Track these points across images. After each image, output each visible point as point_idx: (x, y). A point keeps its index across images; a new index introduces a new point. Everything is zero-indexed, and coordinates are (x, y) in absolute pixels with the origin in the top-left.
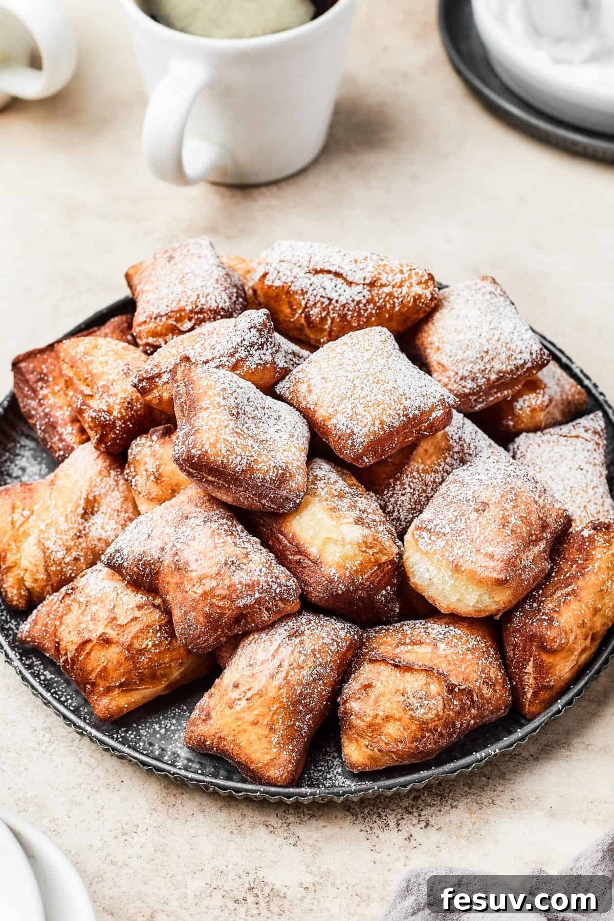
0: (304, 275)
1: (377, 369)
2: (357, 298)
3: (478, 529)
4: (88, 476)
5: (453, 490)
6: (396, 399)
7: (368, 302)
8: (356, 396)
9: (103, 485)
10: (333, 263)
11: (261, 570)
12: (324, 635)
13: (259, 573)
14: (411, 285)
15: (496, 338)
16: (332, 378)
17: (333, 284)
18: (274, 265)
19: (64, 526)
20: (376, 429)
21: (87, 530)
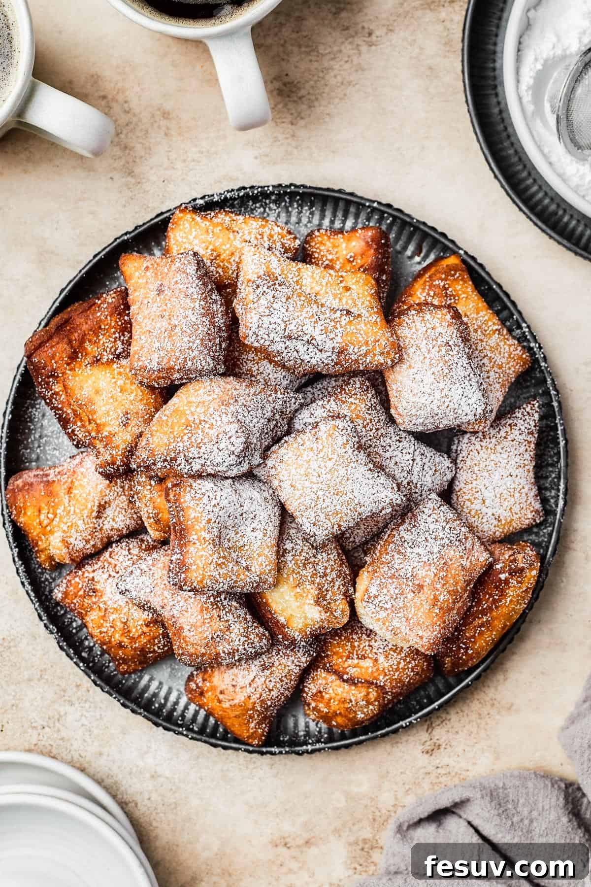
0: (279, 340)
1: (338, 480)
2: (326, 362)
3: (413, 610)
4: (99, 490)
5: (397, 561)
6: (352, 509)
7: (336, 364)
8: (319, 506)
9: (111, 494)
10: (306, 332)
11: (240, 640)
12: (289, 663)
13: (238, 643)
14: (375, 355)
15: (446, 405)
16: (300, 487)
17: (305, 348)
18: (253, 329)
19: (82, 527)
20: (334, 531)
21: (101, 525)
